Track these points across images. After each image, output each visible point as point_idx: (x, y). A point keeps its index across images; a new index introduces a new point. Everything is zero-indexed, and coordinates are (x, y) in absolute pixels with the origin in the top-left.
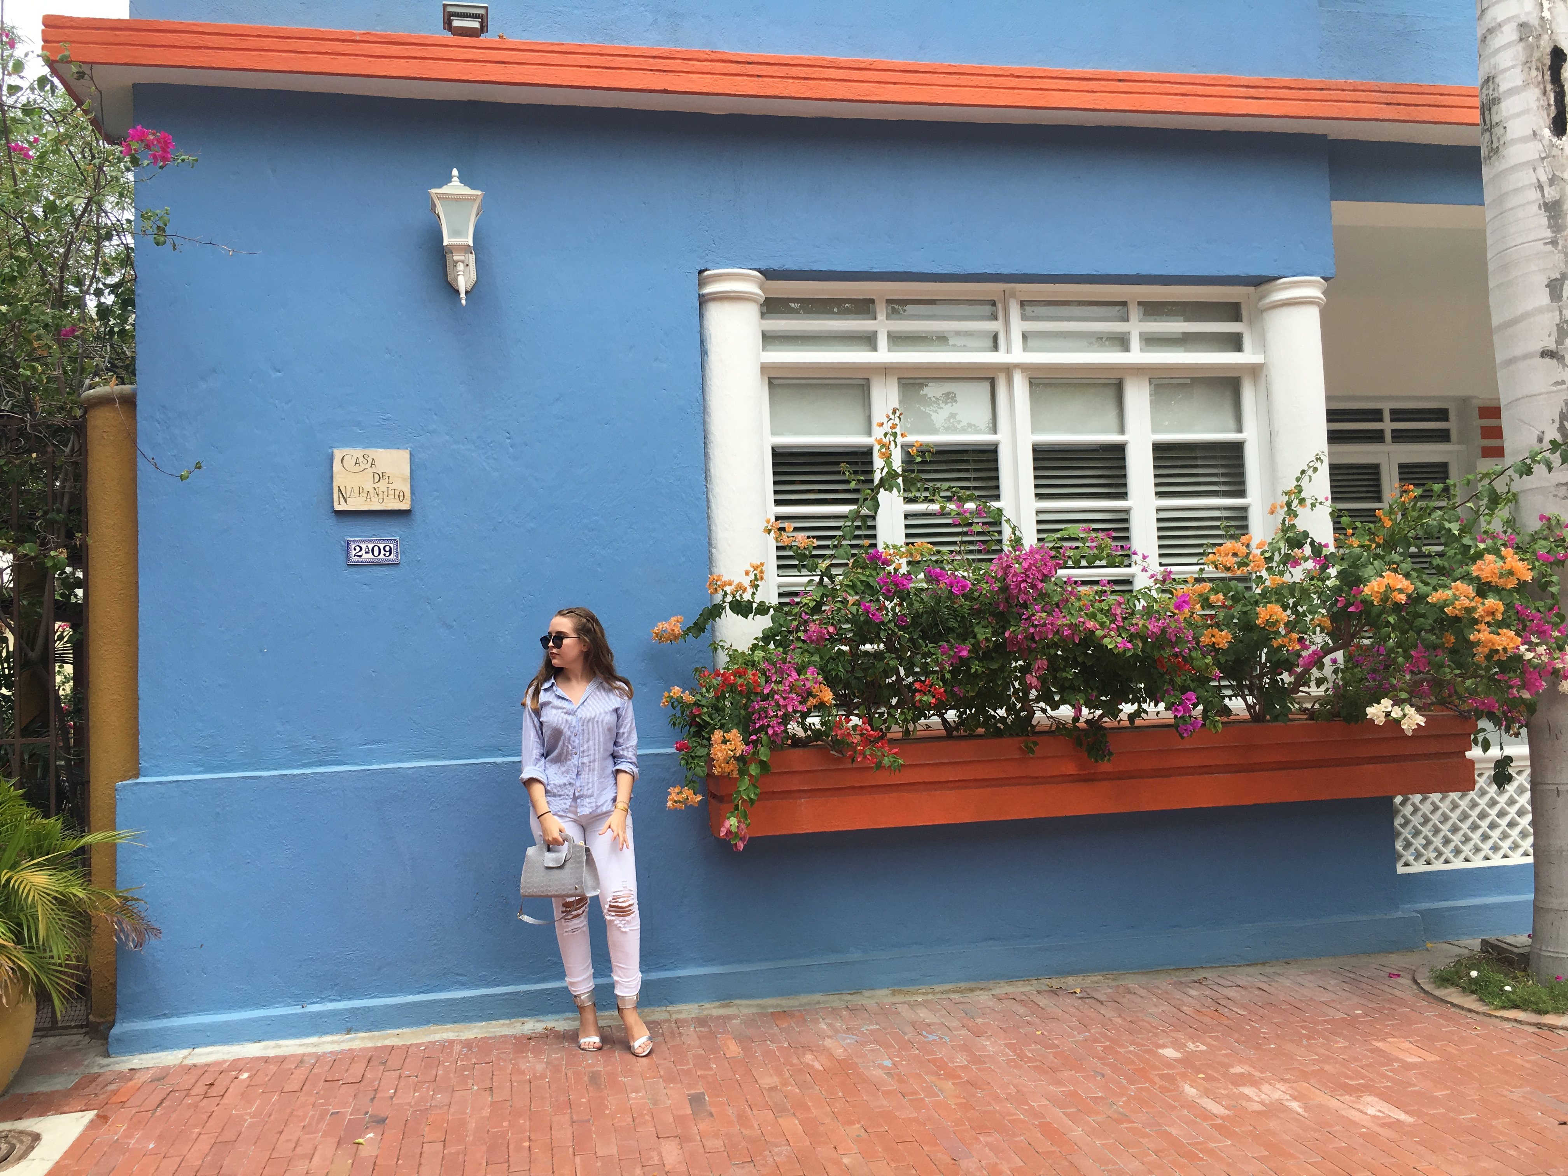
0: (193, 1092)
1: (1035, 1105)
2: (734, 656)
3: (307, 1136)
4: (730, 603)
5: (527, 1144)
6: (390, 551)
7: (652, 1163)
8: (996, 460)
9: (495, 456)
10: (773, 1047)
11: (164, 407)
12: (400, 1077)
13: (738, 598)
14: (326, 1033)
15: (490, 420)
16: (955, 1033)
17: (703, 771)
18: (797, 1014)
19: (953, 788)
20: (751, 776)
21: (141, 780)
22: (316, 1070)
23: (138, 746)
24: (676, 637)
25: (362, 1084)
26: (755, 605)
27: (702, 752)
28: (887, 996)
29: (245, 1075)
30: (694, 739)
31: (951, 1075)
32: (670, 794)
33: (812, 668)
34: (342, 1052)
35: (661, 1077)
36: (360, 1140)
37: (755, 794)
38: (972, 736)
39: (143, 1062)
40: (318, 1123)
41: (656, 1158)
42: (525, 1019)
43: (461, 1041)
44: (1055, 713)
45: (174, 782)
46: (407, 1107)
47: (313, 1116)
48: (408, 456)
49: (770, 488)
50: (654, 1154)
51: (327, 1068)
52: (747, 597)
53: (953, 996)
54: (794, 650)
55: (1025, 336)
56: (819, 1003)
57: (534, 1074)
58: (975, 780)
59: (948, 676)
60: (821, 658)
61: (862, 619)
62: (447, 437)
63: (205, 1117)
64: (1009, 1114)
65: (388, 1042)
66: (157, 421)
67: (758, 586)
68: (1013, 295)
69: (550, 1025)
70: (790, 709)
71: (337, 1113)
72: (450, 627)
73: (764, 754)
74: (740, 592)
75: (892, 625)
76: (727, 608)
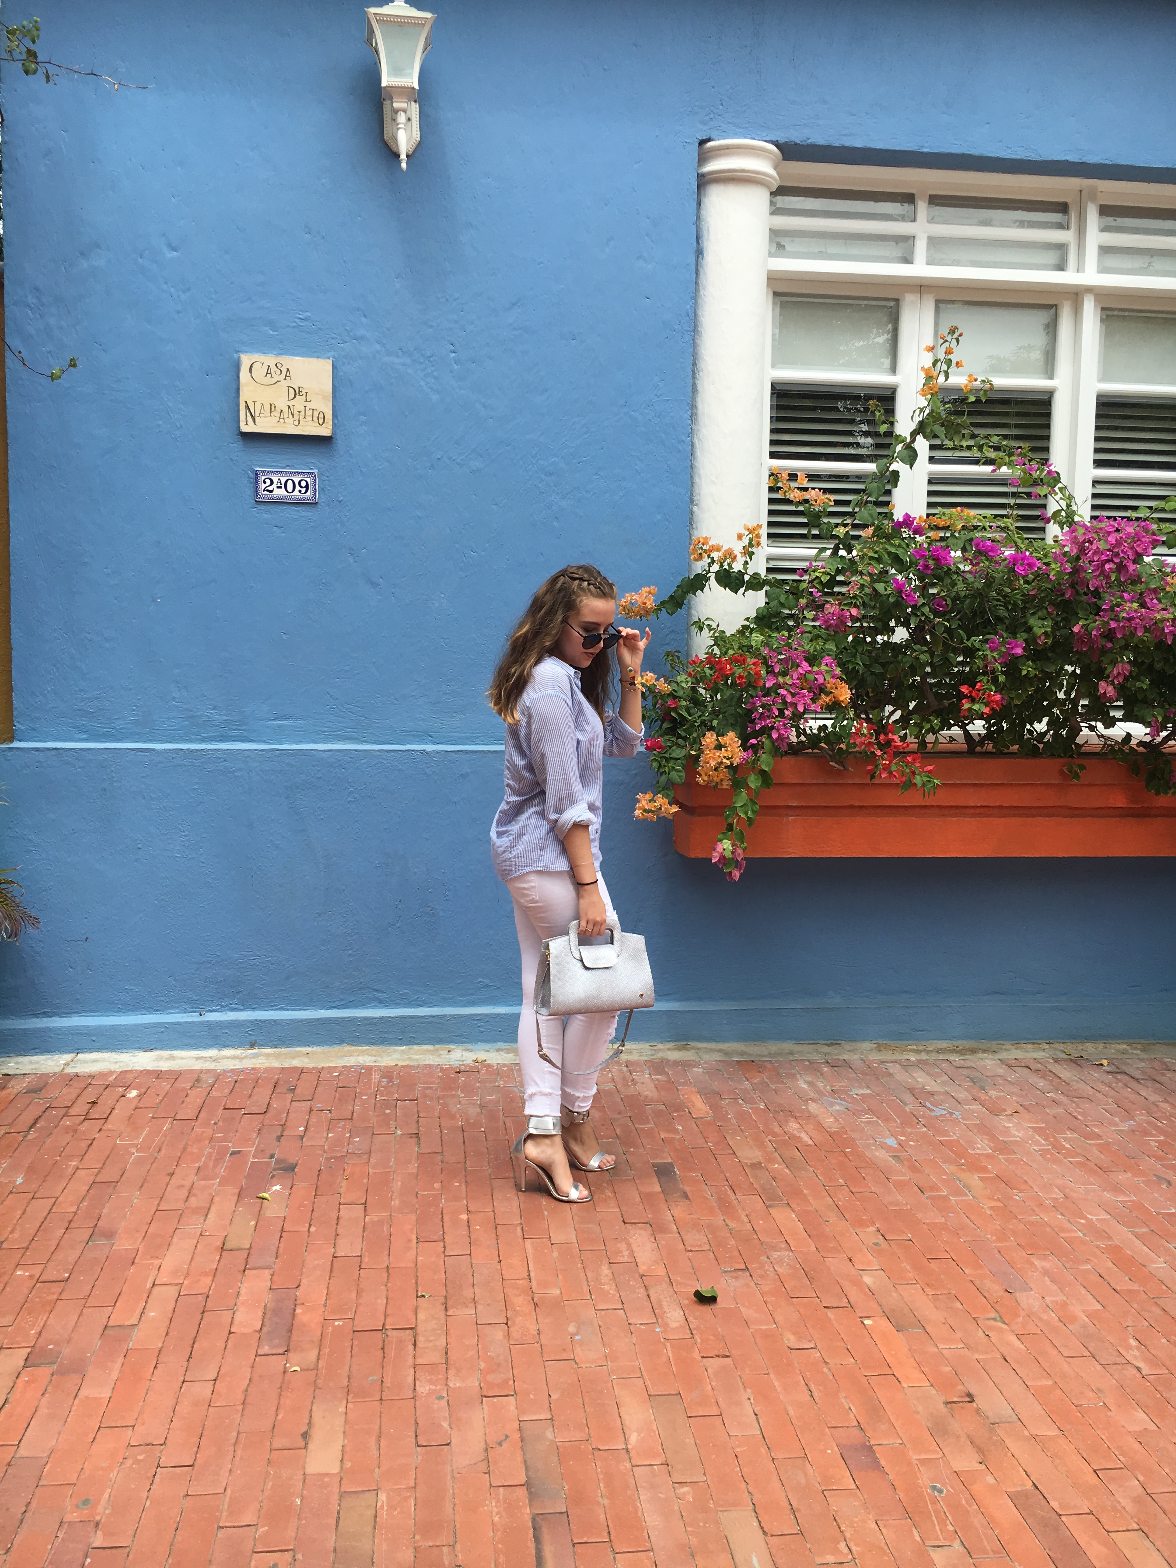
0: (72, 1112)
1: (1094, 1218)
2: (720, 640)
3: (203, 1182)
4: (717, 573)
5: (464, 1217)
6: (307, 487)
7: (621, 1260)
8: (1048, 415)
9: (435, 373)
10: (746, 1108)
11: (37, 289)
12: (311, 1110)
13: (726, 567)
14: (226, 1046)
15: (431, 327)
16: (966, 1107)
17: (679, 776)
18: (769, 1066)
19: (973, 815)
20: (748, 787)
21: (17, 744)
22: (214, 1093)
23: (12, 704)
24: (647, 612)
25: (268, 1115)
26: (747, 578)
27: (678, 753)
28: (871, 1050)
29: (134, 1093)
30: (667, 737)
31: (975, 1165)
32: (638, 801)
33: (828, 659)
34: (242, 1071)
35: (618, 1137)
36: (266, 1195)
37: (753, 812)
38: (999, 754)
39: (20, 1066)
40: (215, 1166)
41: (626, 1253)
42: (452, 1046)
43: (379, 1069)
44: (1111, 732)
45: (54, 749)
46: (320, 1152)
47: (210, 1156)
48: (330, 368)
49: (767, 437)
50: (623, 1246)
51: (227, 1091)
52: (737, 566)
53: (951, 1058)
54: (802, 633)
55: (1105, 250)
56: (791, 1053)
57: (467, 1120)
58: (1001, 807)
59: (1002, 679)
60: (837, 646)
61: (891, 600)
62: (378, 347)
63: (84, 1145)
64: (1063, 1230)
65: (296, 1063)
66: (29, 306)
67: (753, 553)
68: (1093, 197)
69: (482, 1056)
70: (801, 709)
71: (239, 1152)
72: (374, 585)
73: (766, 762)
74: (728, 561)
75: (926, 610)
76: (713, 579)
